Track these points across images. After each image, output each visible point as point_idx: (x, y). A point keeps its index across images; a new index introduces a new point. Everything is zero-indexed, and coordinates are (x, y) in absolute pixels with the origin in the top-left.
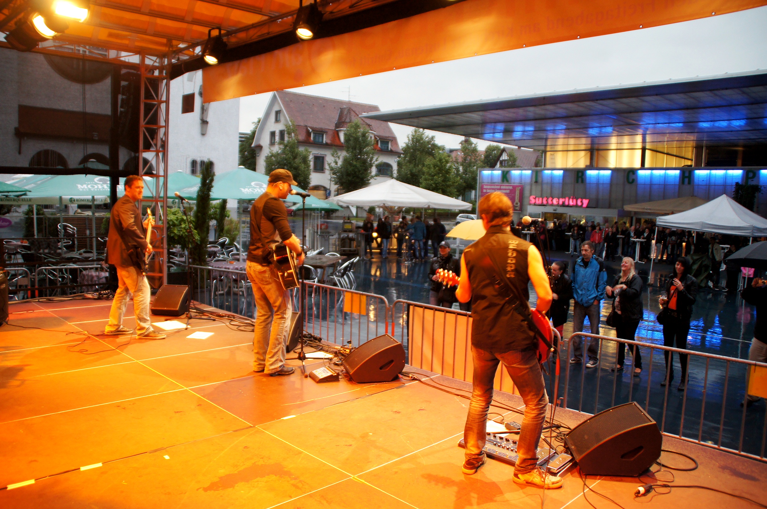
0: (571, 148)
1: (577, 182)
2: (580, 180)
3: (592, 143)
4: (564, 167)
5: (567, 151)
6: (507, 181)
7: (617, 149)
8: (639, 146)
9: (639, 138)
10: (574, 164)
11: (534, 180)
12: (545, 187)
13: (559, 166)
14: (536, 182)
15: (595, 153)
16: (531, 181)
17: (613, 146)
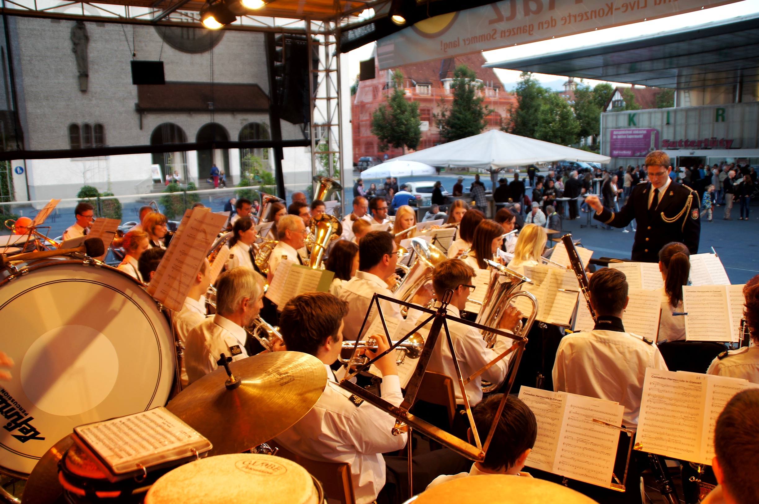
0: (709, 83)
1: (717, 120)
2: (720, 118)
5: (703, 87)
6: (635, 124)
10: (712, 101)
11: (665, 122)
12: (678, 128)
13: (694, 104)
14: (668, 124)
16: (662, 123)
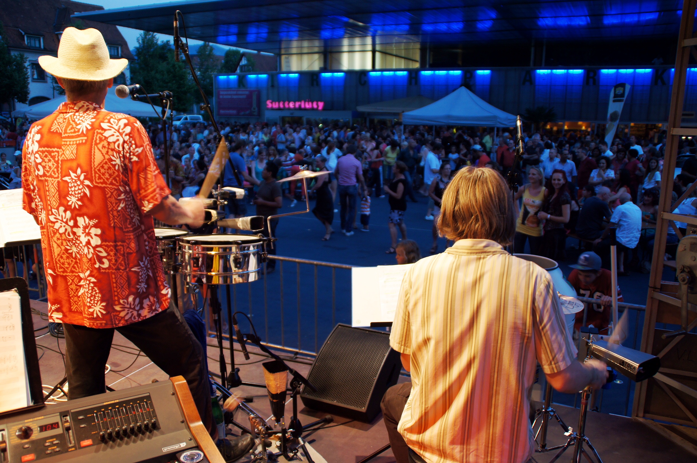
0: (305, 50)
1: (312, 85)
2: (315, 83)
3: (326, 46)
4: (299, 70)
5: (302, 54)
6: (244, 86)
7: (349, 52)
8: (369, 47)
9: (369, 40)
10: (309, 67)
11: (270, 83)
12: (281, 91)
13: (294, 68)
14: (273, 86)
15: (329, 56)
16: (267, 85)
17: (345, 48)
